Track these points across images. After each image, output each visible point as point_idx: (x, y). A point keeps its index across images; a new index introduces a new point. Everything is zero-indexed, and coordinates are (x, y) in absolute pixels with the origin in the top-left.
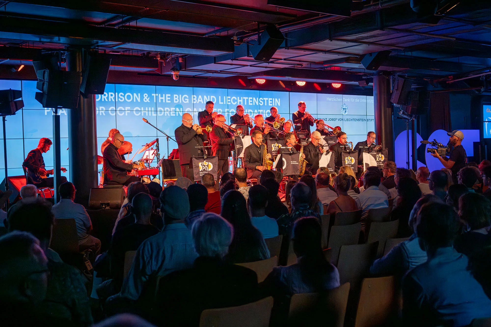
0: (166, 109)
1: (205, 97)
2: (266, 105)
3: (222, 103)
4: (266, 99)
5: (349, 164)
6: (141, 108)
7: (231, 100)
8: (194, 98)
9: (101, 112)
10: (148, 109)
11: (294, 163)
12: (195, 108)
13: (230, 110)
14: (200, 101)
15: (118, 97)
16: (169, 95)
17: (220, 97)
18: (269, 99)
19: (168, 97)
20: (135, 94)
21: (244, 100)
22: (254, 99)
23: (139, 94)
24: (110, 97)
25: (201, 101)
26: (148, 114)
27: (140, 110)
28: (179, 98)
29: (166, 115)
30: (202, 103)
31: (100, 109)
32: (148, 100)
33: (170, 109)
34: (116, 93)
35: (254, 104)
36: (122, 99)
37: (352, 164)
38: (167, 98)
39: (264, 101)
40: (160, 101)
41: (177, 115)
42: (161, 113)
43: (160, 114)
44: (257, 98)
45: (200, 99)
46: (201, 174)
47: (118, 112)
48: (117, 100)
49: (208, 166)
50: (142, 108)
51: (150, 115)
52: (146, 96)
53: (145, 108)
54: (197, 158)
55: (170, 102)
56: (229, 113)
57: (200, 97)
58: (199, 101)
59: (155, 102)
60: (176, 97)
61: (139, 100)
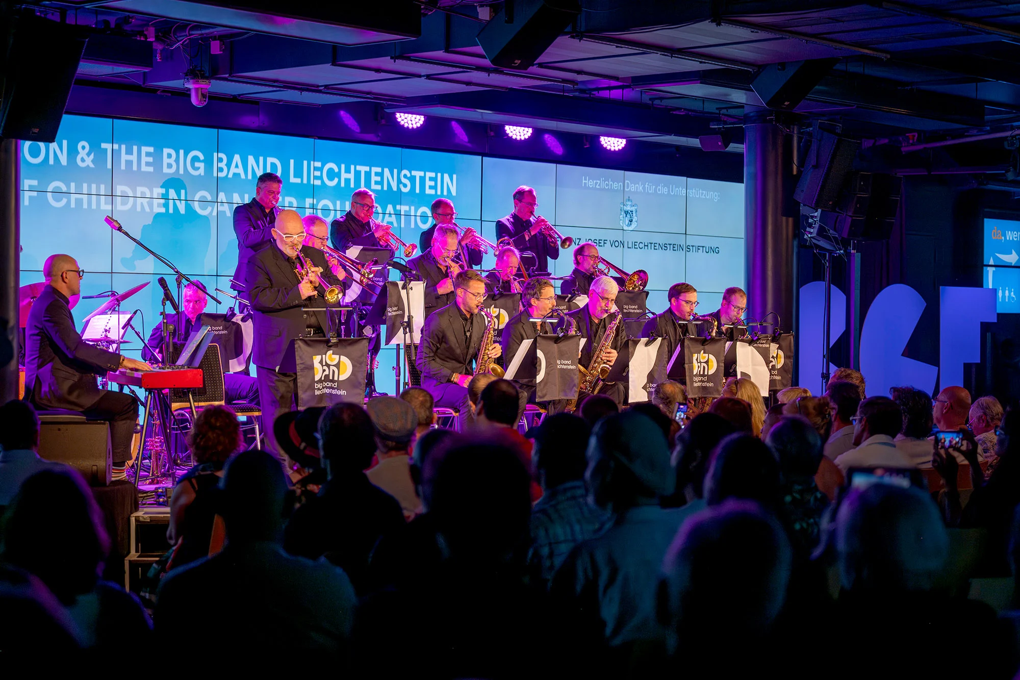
0: (140, 190)
1: (251, 159)
2: (417, 191)
3: (298, 180)
4: (418, 174)
5: (702, 373)
6: (68, 186)
7: (322, 174)
8: (220, 160)
10: (89, 187)
11: (565, 367)
12: (222, 191)
13: (318, 203)
14: (236, 171)
16: (151, 149)
17: (292, 162)
18: (427, 173)
19: (148, 154)
20: (53, 145)
21: (358, 174)
22: (387, 171)
23: (65, 144)
25: (240, 170)
26: (90, 202)
27: (64, 189)
29: (139, 209)
30: (243, 176)
32: (89, 162)
33: (152, 192)
35: (385, 188)
37: (709, 374)
38: (144, 159)
39: (412, 179)
40: (123, 167)
41: (171, 211)
42: (127, 203)
44: (395, 171)
45: (237, 166)
46: (319, 389)
49: (338, 366)
50: (73, 185)
51: (94, 206)
52: (83, 148)
53: (79, 186)
54: (309, 342)
55: (151, 169)
57: (237, 158)
58: (233, 170)
59: (109, 169)
60: (169, 156)
61: (64, 160)
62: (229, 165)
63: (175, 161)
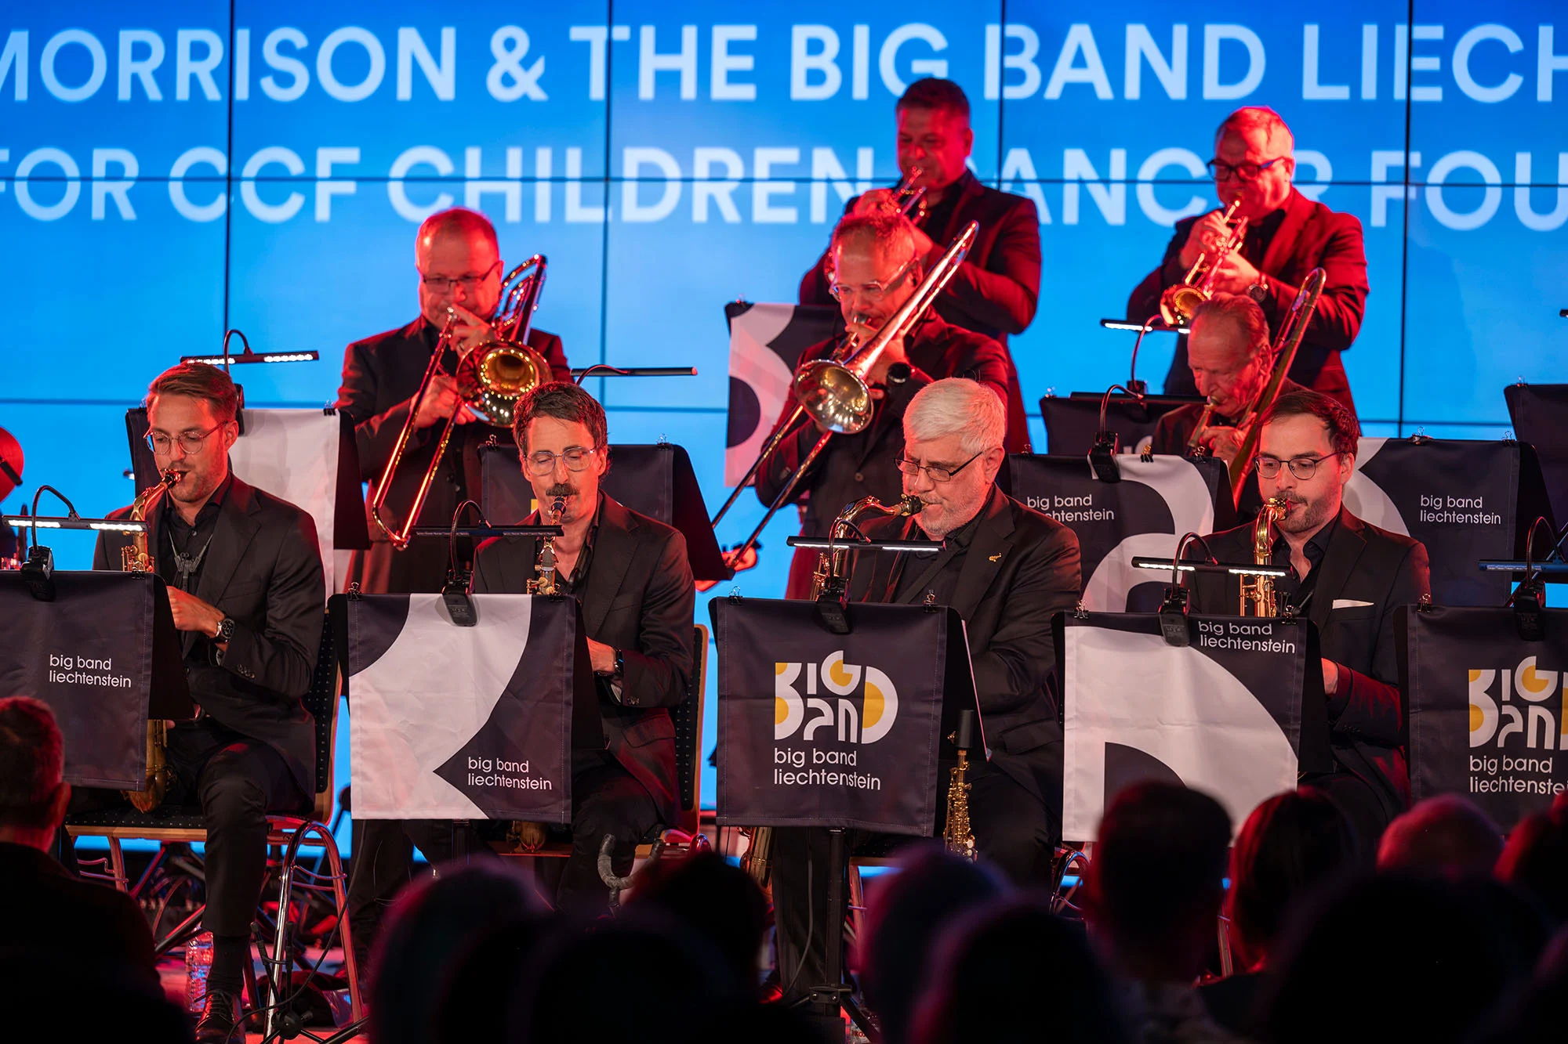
0: (703, 159)
1: (1138, 38)
3: (1341, 93)
6: (458, 159)
7: (1447, 64)
8: (1010, 46)
10: (529, 160)
12: (1019, 145)
13: (1428, 164)
14: (1079, 76)
15: (259, 69)
16: (747, 32)
17: (1311, 34)
19: (735, 48)
20: (409, 40)
23: (448, 36)
24: (185, 66)
25: (1095, 74)
26: (528, 204)
27: (445, 169)
28: (844, 60)
29: (700, 214)
30: (1104, 92)
31: (99, 171)
32: (529, 85)
33: (748, 161)
34: (243, 36)
36: (285, 80)
38: (722, 62)
40: (647, 89)
42: (658, 199)
43: (644, 201)
45: (1079, 61)
47: (248, 192)
48: (242, 92)
50: (473, 158)
51: (543, 213)
52: (510, 44)
55: (747, 92)
56: (1422, 197)
57: (1080, 36)
58: (1064, 73)
59: (597, 104)
60: (815, 47)
61: (444, 84)
62: (1046, 61)
63: (837, 61)
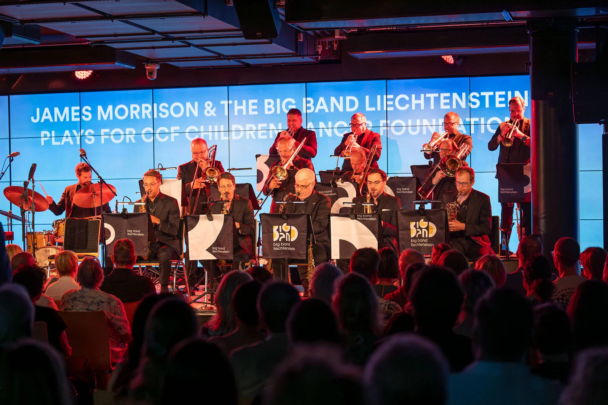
0: (248, 127)
1: (333, 99)
3: (373, 109)
4: (487, 94)
6: (199, 128)
7: (394, 103)
8: (307, 102)
9: (128, 136)
10: (213, 128)
12: (310, 122)
13: (391, 123)
14: (322, 108)
15: (158, 111)
16: (256, 101)
17: (367, 97)
18: (496, 93)
19: (253, 104)
20: (188, 105)
21: (427, 100)
22: (455, 95)
23: (196, 103)
24: (144, 111)
25: (325, 107)
26: (213, 137)
27: (197, 130)
29: (248, 137)
30: (327, 111)
31: (127, 133)
32: (213, 113)
33: (257, 126)
34: (155, 105)
36: (164, 113)
38: (251, 107)
39: (482, 99)
40: (236, 113)
42: (239, 135)
43: (236, 135)
44: (464, 94)
45: (322, 105)
47: (157, 136)
48: (155, 116)
50: (202, 128)
51: (216, 138)
52: (209, 105)
53: (206, 128)
55: (256, 113)
56: (390, 129)
57: (322, 99)
58: (319, 107)
59: (226, 116)
60: (269, 104)
61: (196, 113)
62: (315, 105)
63: (274, 106)
